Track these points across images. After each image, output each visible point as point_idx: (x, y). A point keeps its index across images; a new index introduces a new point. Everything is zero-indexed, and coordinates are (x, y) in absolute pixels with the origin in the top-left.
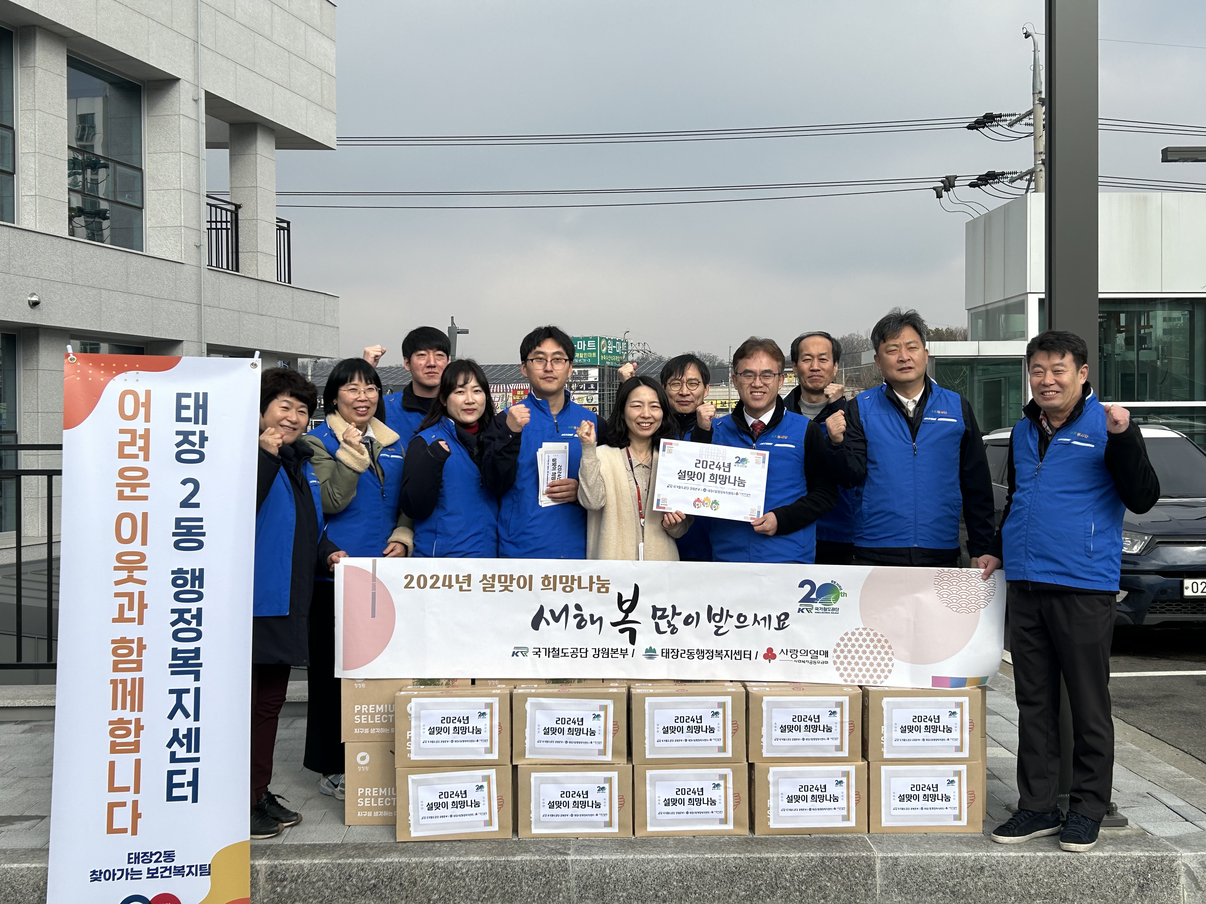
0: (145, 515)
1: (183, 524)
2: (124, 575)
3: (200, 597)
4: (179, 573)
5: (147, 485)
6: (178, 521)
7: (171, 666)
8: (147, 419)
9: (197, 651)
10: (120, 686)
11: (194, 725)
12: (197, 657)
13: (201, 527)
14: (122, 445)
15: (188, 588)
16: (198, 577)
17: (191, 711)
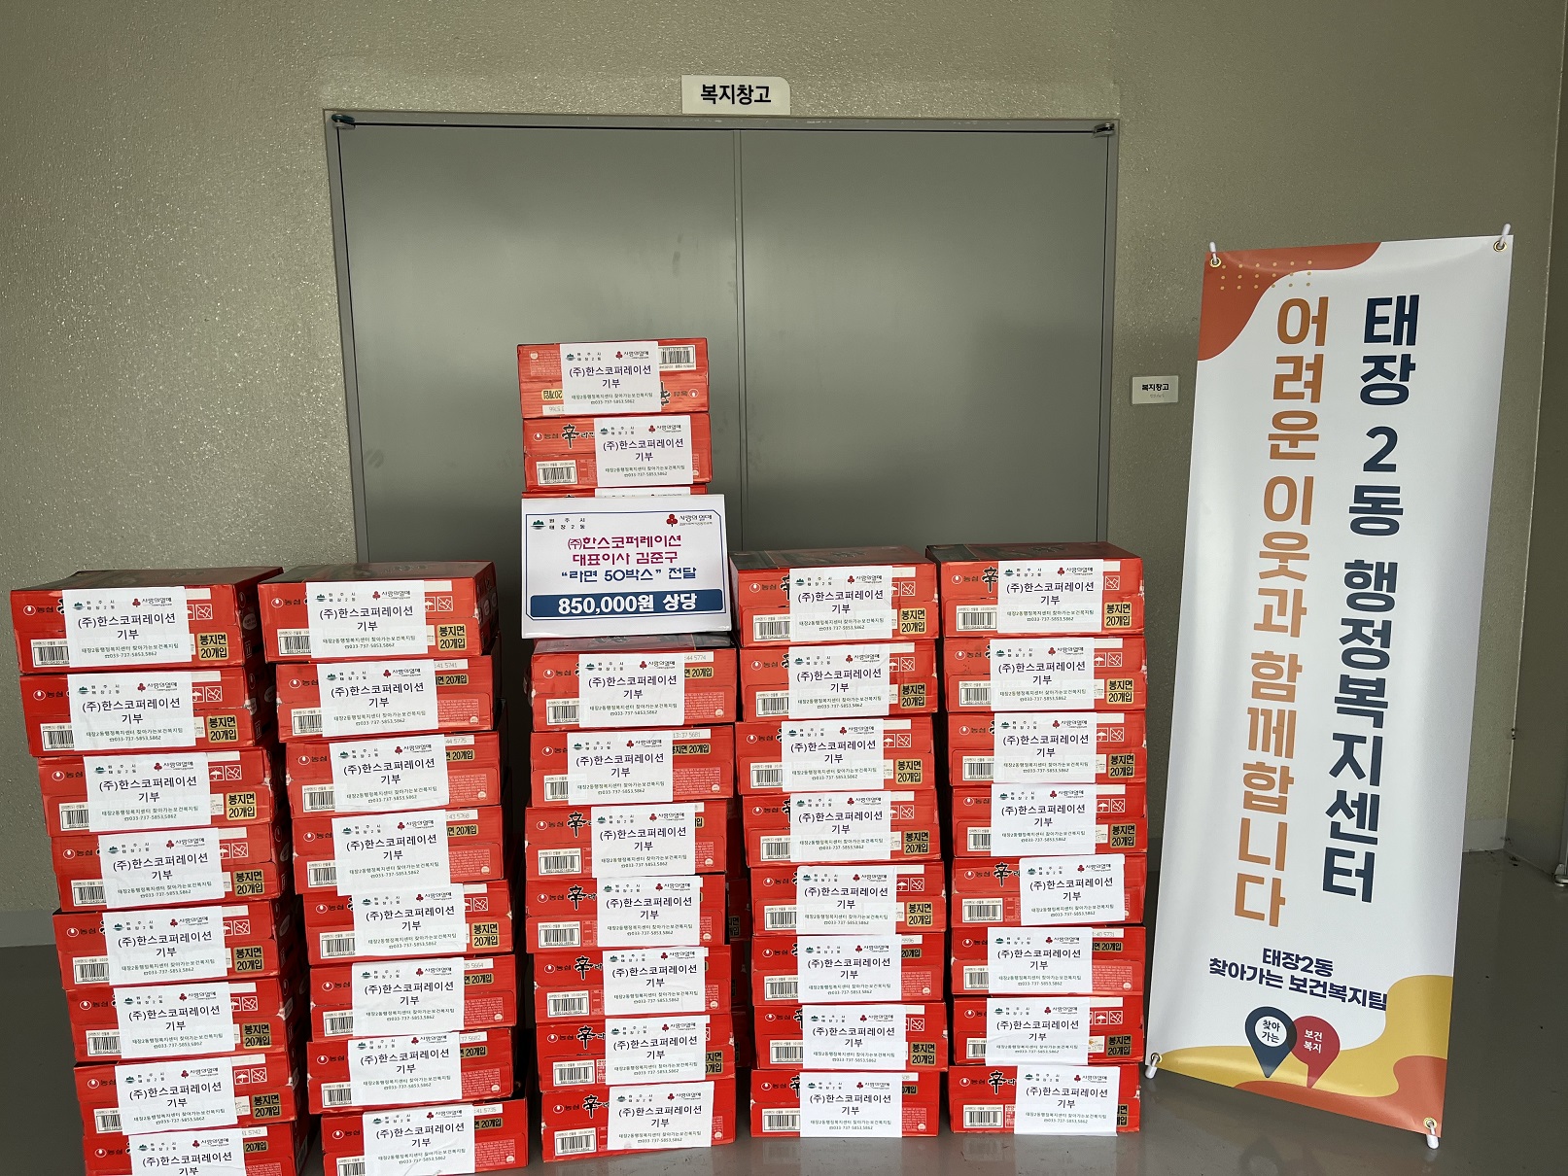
0: (1309, 481)
1: (1366, 495)
2: (1274, 564)
3: (1390, 604)
4: (1358, 566)
5: (1315, 437)
6: (1360, 491)
7: (1338, 700)
8: (1320, 341)
9: (1380, 684)
10: (1261, 719)
11: (1371, 790)
12: (1380, 692)
13: (1397, 501)
14: (1280, 380)
15: (1371, 589)
16: (1388, 575)
17: (1367, 769)
